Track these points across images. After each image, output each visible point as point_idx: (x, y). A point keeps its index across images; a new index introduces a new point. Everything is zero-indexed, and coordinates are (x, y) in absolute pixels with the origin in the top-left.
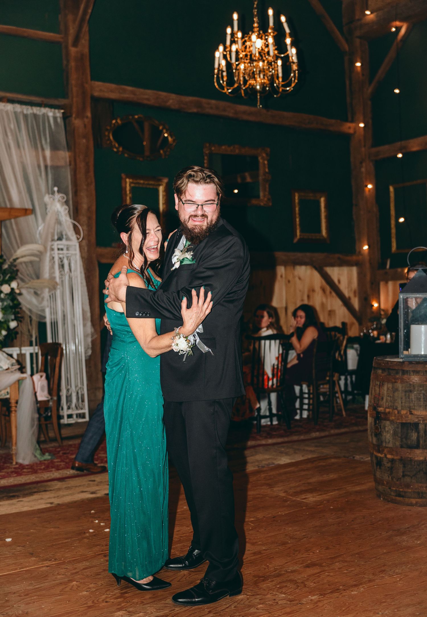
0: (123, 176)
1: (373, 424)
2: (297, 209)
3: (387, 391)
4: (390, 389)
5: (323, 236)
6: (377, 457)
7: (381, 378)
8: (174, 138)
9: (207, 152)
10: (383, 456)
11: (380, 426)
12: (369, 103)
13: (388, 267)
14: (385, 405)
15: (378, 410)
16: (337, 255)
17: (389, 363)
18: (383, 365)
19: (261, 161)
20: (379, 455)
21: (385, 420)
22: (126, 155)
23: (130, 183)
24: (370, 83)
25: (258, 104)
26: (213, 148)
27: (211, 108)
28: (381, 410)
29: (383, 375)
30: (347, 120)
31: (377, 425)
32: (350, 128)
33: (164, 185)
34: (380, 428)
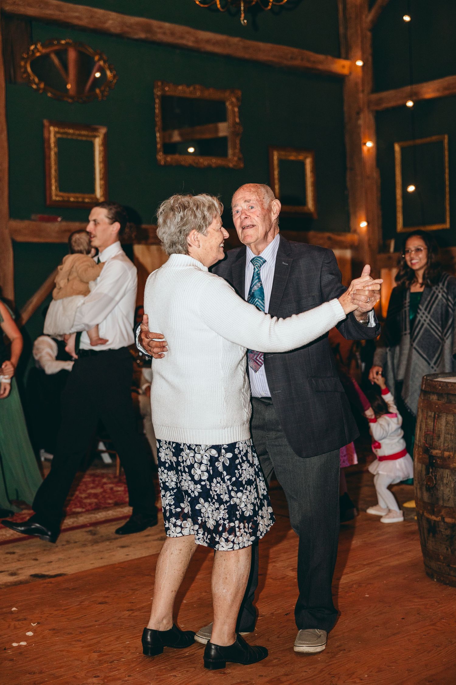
0: (46, 122)
1: (424, 473)
2: (276, 173)
3: (446, 426)
4: (451, 423)
5: (309, 209)
6: (428, 520)
7: (437, 406)
8: (115, 72)
9: (159, 93)
10: (438, 519)
11: (436, 476)
12: (369, 34)
13: (392, 249)
14: (442, 446)
15: (432, 453)
16: (327, 234)
17: (449, 385)
18: (440, 388)
19: (229, 107)
20: (434, 518)
21: (442, 468)
22: (49, 95)
23: (56, 133)
24: (370, 7)
25: (242, 18)
26: (167, 89)
27: (164, 33)
28: (437, 453)
29: (439, 402)
30: (339, 56)
31: (430, 475)
32: (343, 67)
33: (102, 136)
34: (435, 479)
